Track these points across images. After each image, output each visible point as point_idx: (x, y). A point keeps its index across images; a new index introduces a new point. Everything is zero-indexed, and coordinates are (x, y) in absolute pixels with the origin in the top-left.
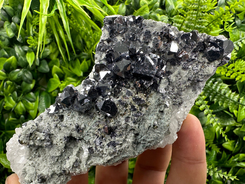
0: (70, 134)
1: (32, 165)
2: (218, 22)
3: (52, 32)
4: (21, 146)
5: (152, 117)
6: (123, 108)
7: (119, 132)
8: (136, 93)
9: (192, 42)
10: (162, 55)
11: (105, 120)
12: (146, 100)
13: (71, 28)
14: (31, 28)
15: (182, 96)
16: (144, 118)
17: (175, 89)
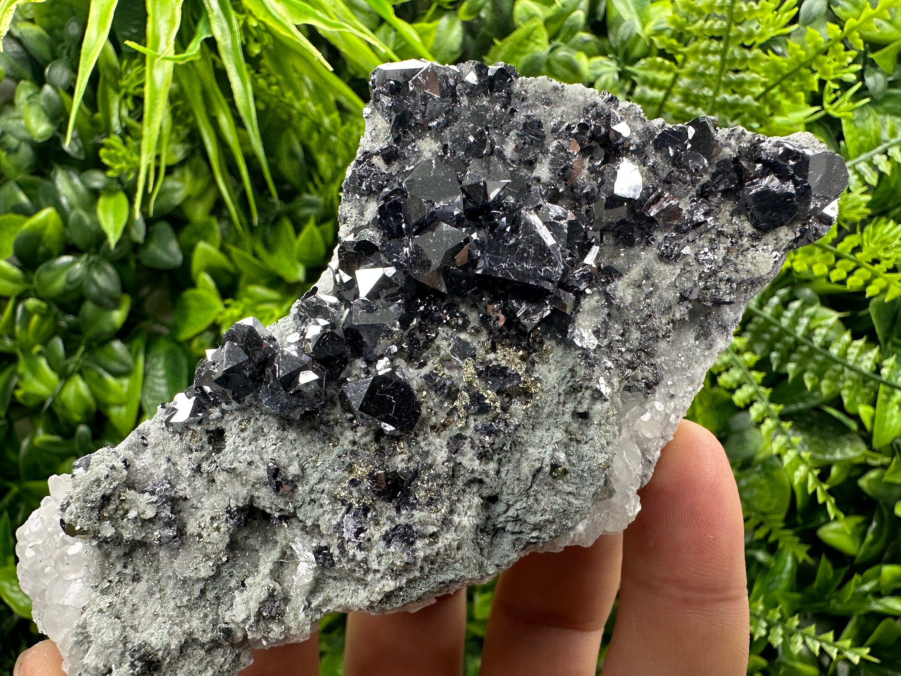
0: (249, 497)
1: (110, 609)
2: (803, 83)
3: (190, 120)
4: (71, 542)
5: (545, 434)
6: (442, 402)
7: (426, 491)
8: (489, 346)
9: (696, 158)
10: (584, 208)
11: (374, 447)
12: (527, 371)
13: (262, 106)
14: (114, 106)
15: (659, 357)
16: (519, 440)
17: (631, 332)
